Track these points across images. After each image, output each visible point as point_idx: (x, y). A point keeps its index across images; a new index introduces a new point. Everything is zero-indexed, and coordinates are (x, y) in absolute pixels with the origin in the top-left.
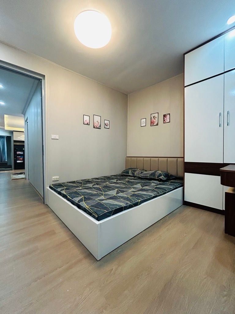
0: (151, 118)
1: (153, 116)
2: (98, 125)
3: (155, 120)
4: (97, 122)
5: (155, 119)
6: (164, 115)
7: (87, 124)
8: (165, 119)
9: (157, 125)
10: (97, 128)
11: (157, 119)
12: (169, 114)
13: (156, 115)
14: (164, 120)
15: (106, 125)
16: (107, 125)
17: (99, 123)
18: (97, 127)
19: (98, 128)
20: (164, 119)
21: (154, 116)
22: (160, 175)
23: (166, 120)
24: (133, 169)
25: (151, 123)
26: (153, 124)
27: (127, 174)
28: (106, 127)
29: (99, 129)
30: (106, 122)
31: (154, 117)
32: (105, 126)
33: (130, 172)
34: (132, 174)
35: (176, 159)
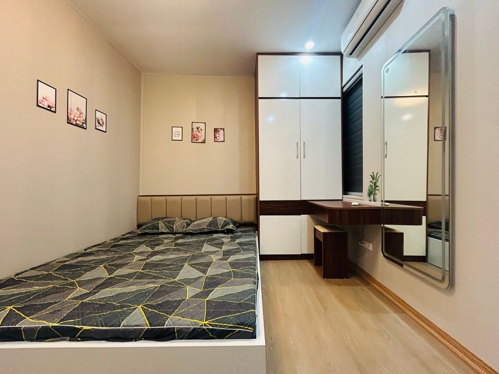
0: (192, 129)
1: (195, 126)
2: (79, 119)
3: (199, 134)
4: (78, 109)
5: (199, 132)
6: (215, 129)
7: (49, 109)
8: (217, 135)
9: (204, 142)
10: (76, 125)
11: (203, 133)
12: (224, 130)
13: (202, 126)
14: (215, 137)
15: (99, 123)
16: (101, 122)
17: (81, 113)
18: (78, 122)
19: (80, 127)
20: (215, 135)
21: (198, 126)
22: (226, 224)
23: (218, 138)
24: (166, 220)
25: (193, 137)
26: (196, 140)
27: (156, 231)
28: (100, 128)
29: (83, 128)
30: (99, 115)
31: (197, 128)
32: (97, 124)
33: (161, 224)
34: (168, 228)
35: (240, 196)
